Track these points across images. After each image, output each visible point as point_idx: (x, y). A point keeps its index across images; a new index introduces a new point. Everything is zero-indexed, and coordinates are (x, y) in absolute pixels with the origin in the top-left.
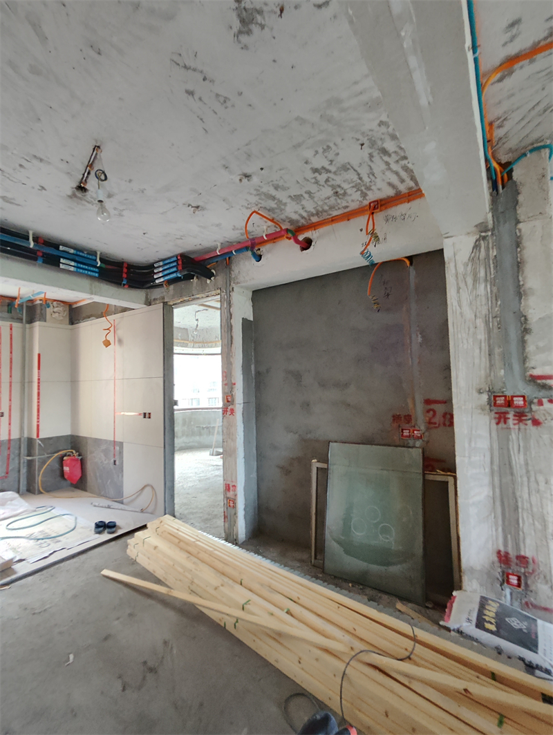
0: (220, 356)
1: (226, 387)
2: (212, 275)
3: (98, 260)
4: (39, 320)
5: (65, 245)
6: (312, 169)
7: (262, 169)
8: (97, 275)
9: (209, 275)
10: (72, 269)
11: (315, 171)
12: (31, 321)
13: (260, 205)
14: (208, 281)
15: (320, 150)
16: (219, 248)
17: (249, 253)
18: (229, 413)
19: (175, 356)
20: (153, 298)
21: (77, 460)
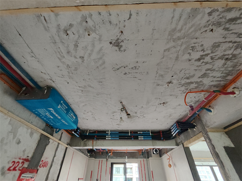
3: (150, 133)
4: (150, 157)
5: (140, 131)
6: (195, 60)
7: (172, 76)
8: (151, 139)
9: (194, 127)
10: (143, 139)
11: (199, 60)
15: (191, 51)
20: (178, 142)
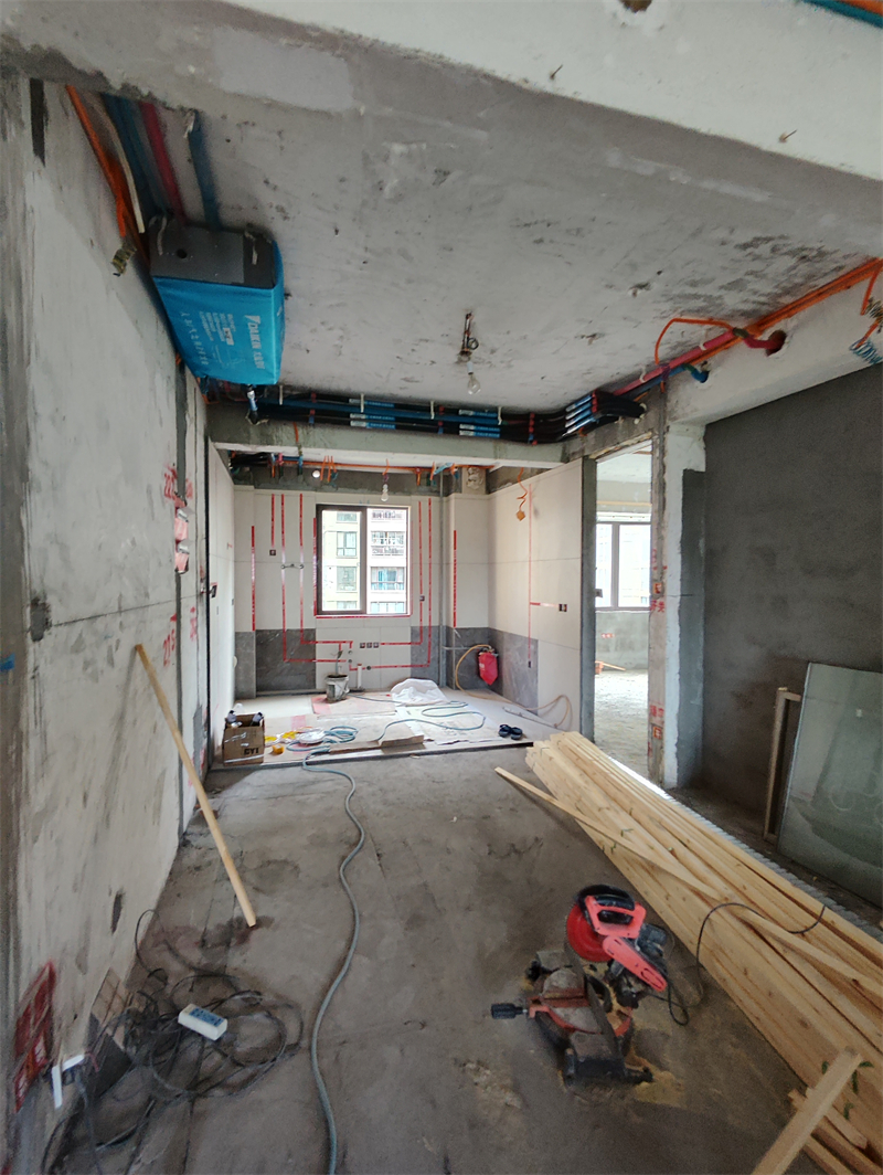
0: (649, 526)
1: (656, 572)
2: (642, 411)
3: (499, 418)
4: (455, 491)
5: (465, 407)
6: (736, 246)
7: (659, 273)
8: (498, 436)
9: (637, 412)
10: (472, 434)
11: (745, 246)
12: (447, 494)
13: (680, 310)
14: (637, 421)
16: (644, 374)
17: (688, 372)
18: (658, 609)
19: (598, 526)
20: (571, 451)
21: (493, 657)
